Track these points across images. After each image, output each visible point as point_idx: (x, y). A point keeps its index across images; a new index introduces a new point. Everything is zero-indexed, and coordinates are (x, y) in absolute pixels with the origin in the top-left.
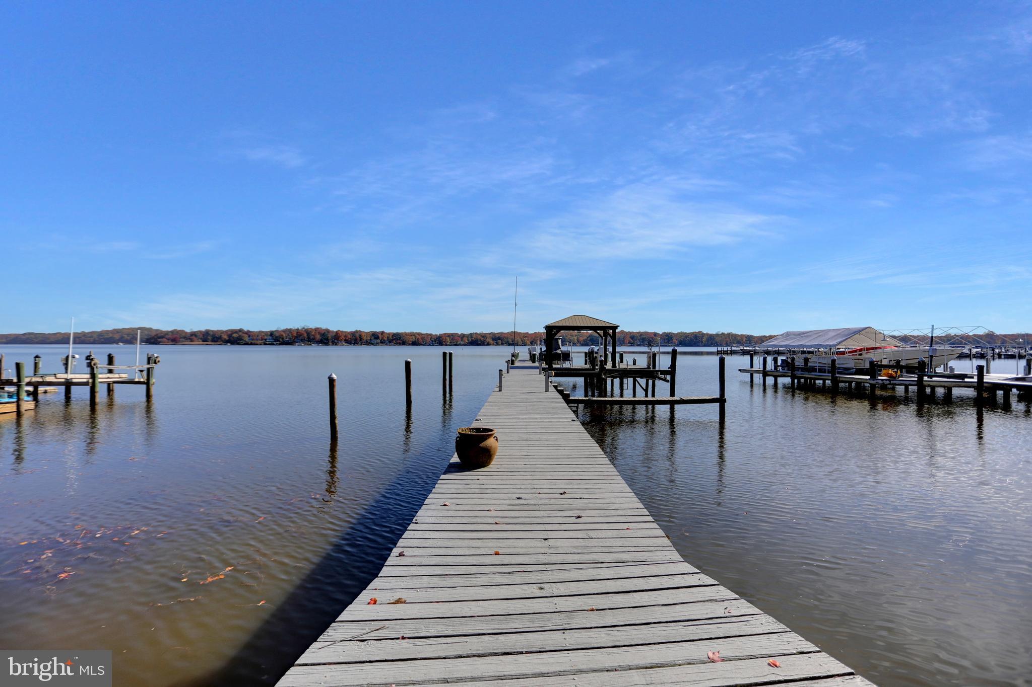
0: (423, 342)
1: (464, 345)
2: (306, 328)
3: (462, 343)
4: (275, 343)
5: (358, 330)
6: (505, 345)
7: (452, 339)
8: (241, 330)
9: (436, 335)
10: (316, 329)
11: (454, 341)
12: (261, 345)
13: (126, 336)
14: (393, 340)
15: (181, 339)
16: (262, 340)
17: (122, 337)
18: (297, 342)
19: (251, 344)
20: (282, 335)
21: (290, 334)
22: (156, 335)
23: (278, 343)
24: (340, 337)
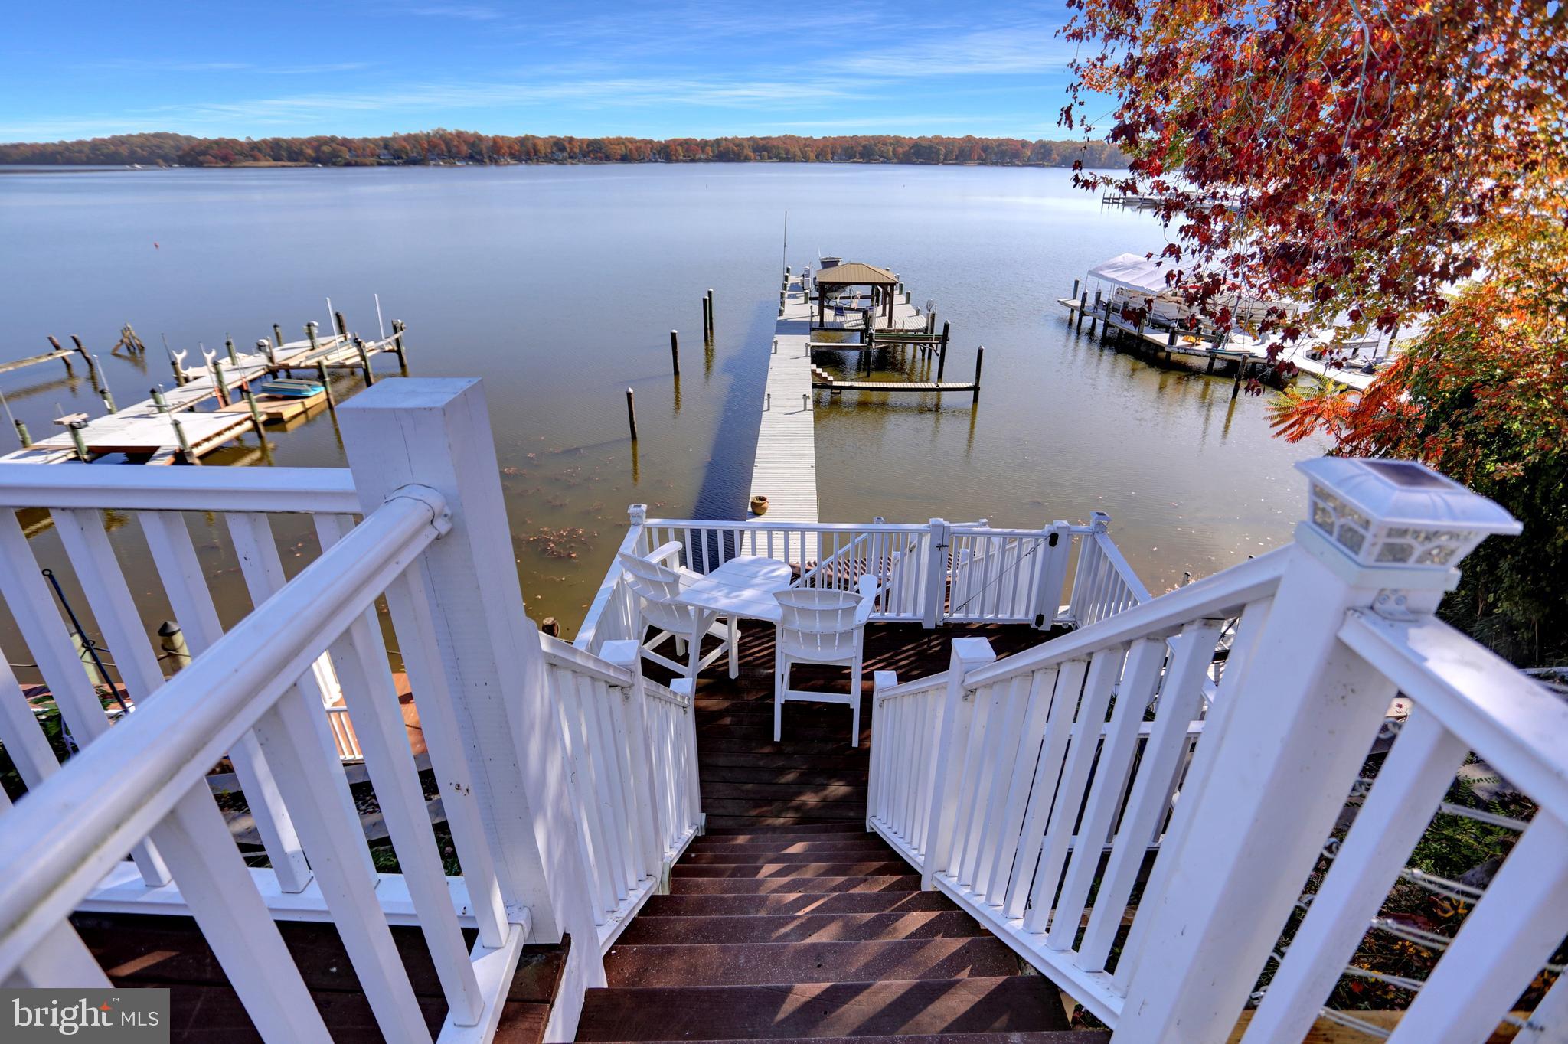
0: (639, 156)
1: (708, 161)
2: (441, 132)
3: (703, 157)
4: (395, 162)
5: (529, 134)
6: (775, 160)
7: (687, 150)
8: (333, 139)
9: (660, 143)
10: (460, 135)
11: (691, 154)
12: (372, 165)
13: (139, 150)
14: (589, 152)
15: (237, 157)
16: (372, 155)
17: (133, 152)
18: (432, 160)
19: (357, 165)
20: (405, 147)
21: (417, 146)
22: (193, 149)
23: (400, 161)
24: (501, 148)
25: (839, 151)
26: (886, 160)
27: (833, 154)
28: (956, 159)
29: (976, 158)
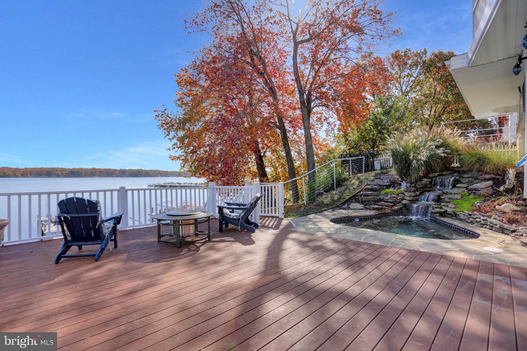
25: (34, 173)
27: (31, 174)
29: (97, 175)
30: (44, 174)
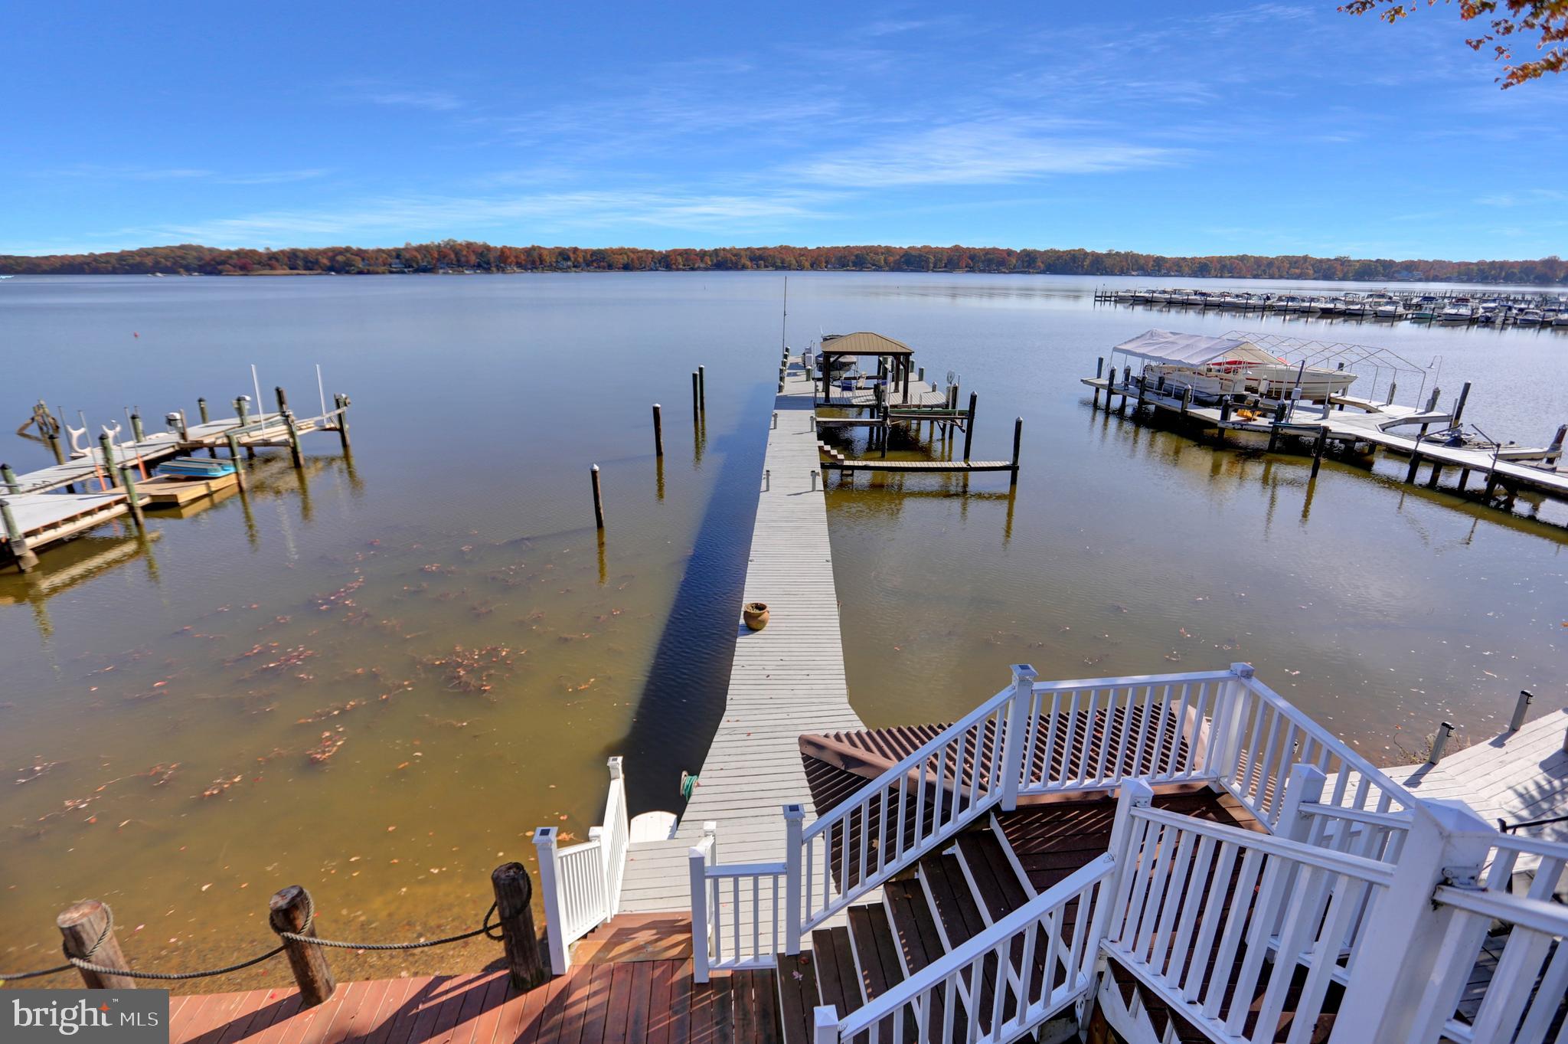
0: (641, 265)
1: (706, 269)
2: (452, 243)
3: (702, 265)
4: (406, 270)
5: (536, 245)
6: (771, 268)
7: (686, 260)
8: (348, 250)
9: (660, 252)
10: (469, 245)
11: (690, 263)
12: (384, 273)
13: (163, 260)
14: (593, 261)
15: (255, 266)
16: (384, 265)
17: (158, 263)
18: (441, 268)
19: (369, 273)
20: (416, 257)
21: (428, 256)
22: (213, 259)
23: (411, 269)
24: (508, 257)
25: (833, 259)
26: (878, 268)
27: (827, 262)
28: (945, 267)
29: (964, 266)
30: (851, 264)
